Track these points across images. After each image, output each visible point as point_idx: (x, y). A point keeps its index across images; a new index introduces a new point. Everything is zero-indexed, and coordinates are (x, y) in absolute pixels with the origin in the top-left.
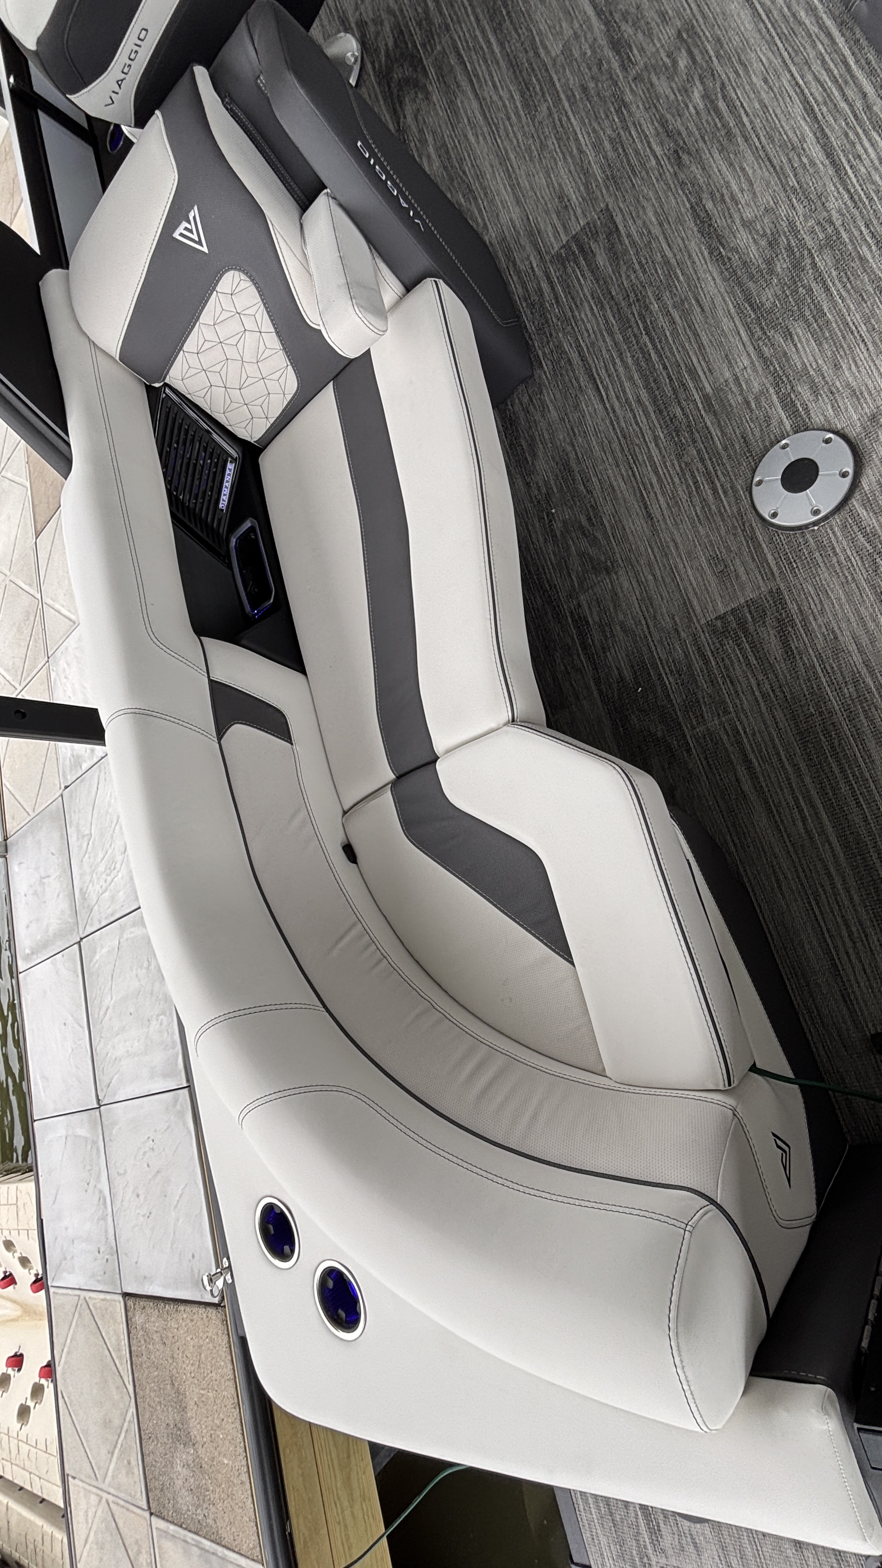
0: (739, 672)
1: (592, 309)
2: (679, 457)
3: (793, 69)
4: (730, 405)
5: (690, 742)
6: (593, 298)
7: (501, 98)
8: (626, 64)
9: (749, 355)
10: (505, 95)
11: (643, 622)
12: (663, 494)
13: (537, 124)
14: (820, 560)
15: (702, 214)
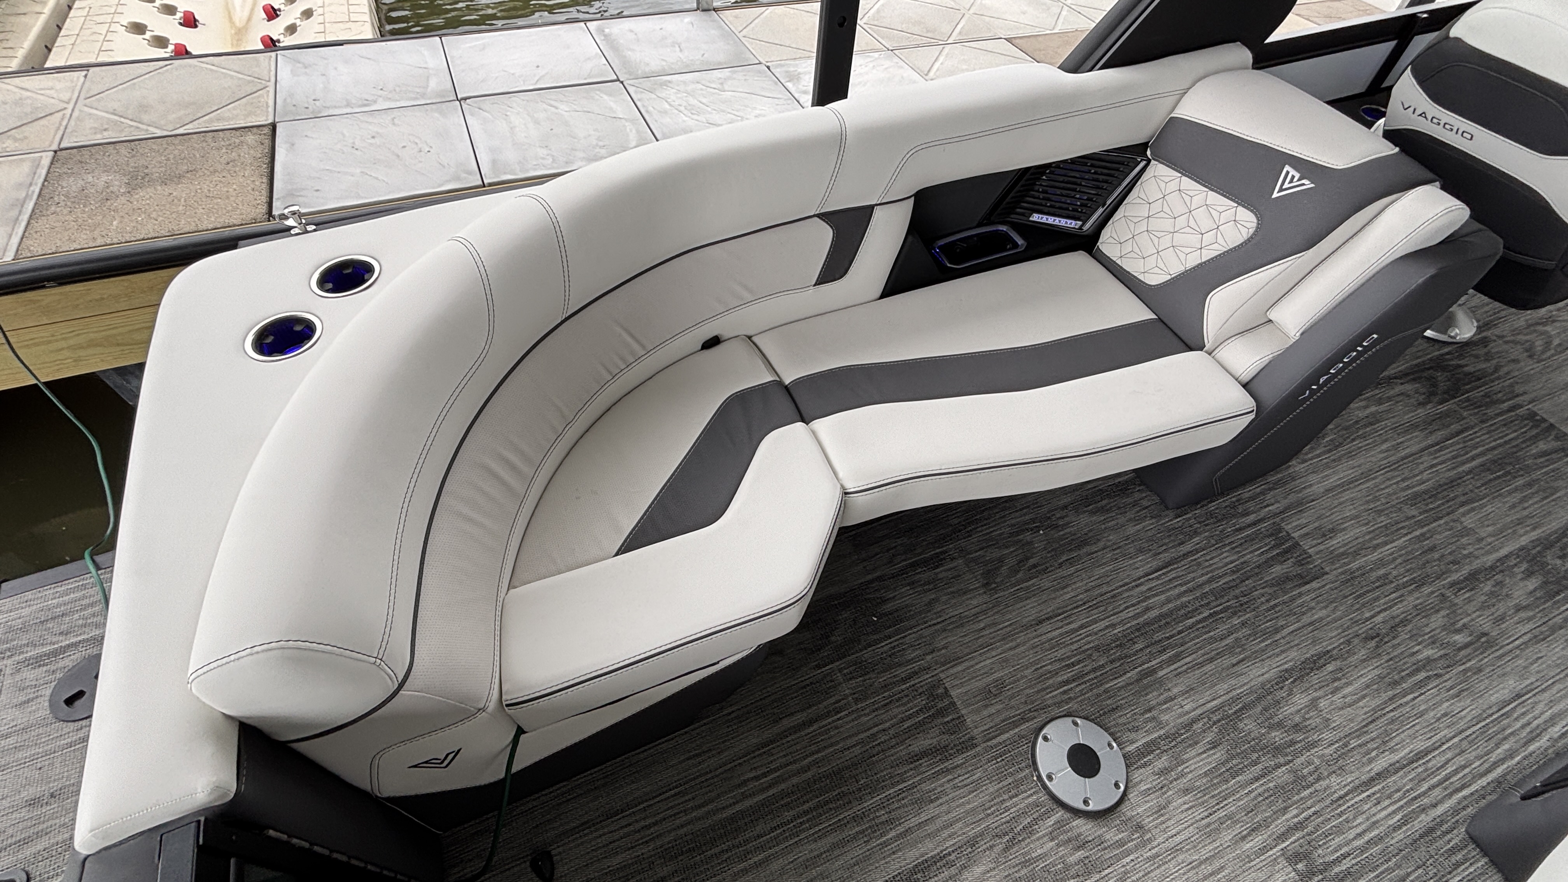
0: (896, 711)
1: (1232, 562)
2: (1097, 648)
3: (1456, 740)
4: (1147, 694)
5: (827, 668)
6: (1242, 563)
7: (1421, 472)
8: (1457, 586)
9: (1194, 710)
10: (1425, 475)
11: (939, 620)
12: (1061, 635)
13: (1399, 506)
14: (1005, 783)
15: (1322, 661)
